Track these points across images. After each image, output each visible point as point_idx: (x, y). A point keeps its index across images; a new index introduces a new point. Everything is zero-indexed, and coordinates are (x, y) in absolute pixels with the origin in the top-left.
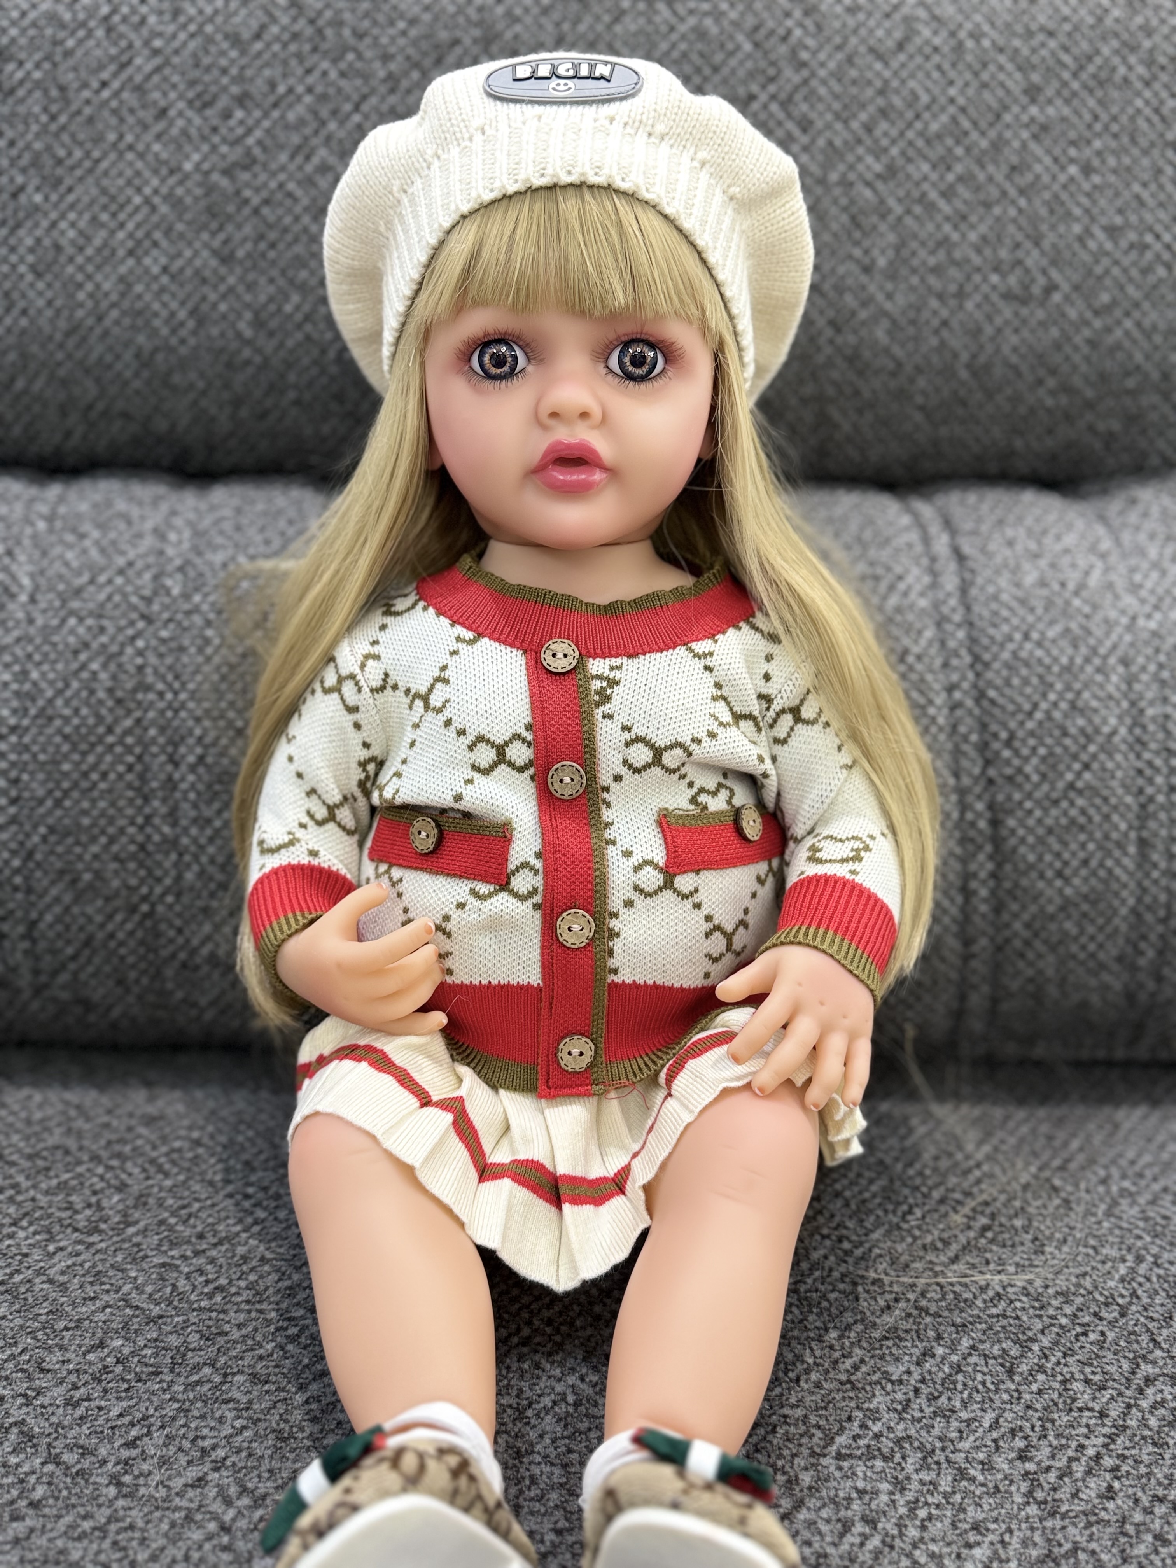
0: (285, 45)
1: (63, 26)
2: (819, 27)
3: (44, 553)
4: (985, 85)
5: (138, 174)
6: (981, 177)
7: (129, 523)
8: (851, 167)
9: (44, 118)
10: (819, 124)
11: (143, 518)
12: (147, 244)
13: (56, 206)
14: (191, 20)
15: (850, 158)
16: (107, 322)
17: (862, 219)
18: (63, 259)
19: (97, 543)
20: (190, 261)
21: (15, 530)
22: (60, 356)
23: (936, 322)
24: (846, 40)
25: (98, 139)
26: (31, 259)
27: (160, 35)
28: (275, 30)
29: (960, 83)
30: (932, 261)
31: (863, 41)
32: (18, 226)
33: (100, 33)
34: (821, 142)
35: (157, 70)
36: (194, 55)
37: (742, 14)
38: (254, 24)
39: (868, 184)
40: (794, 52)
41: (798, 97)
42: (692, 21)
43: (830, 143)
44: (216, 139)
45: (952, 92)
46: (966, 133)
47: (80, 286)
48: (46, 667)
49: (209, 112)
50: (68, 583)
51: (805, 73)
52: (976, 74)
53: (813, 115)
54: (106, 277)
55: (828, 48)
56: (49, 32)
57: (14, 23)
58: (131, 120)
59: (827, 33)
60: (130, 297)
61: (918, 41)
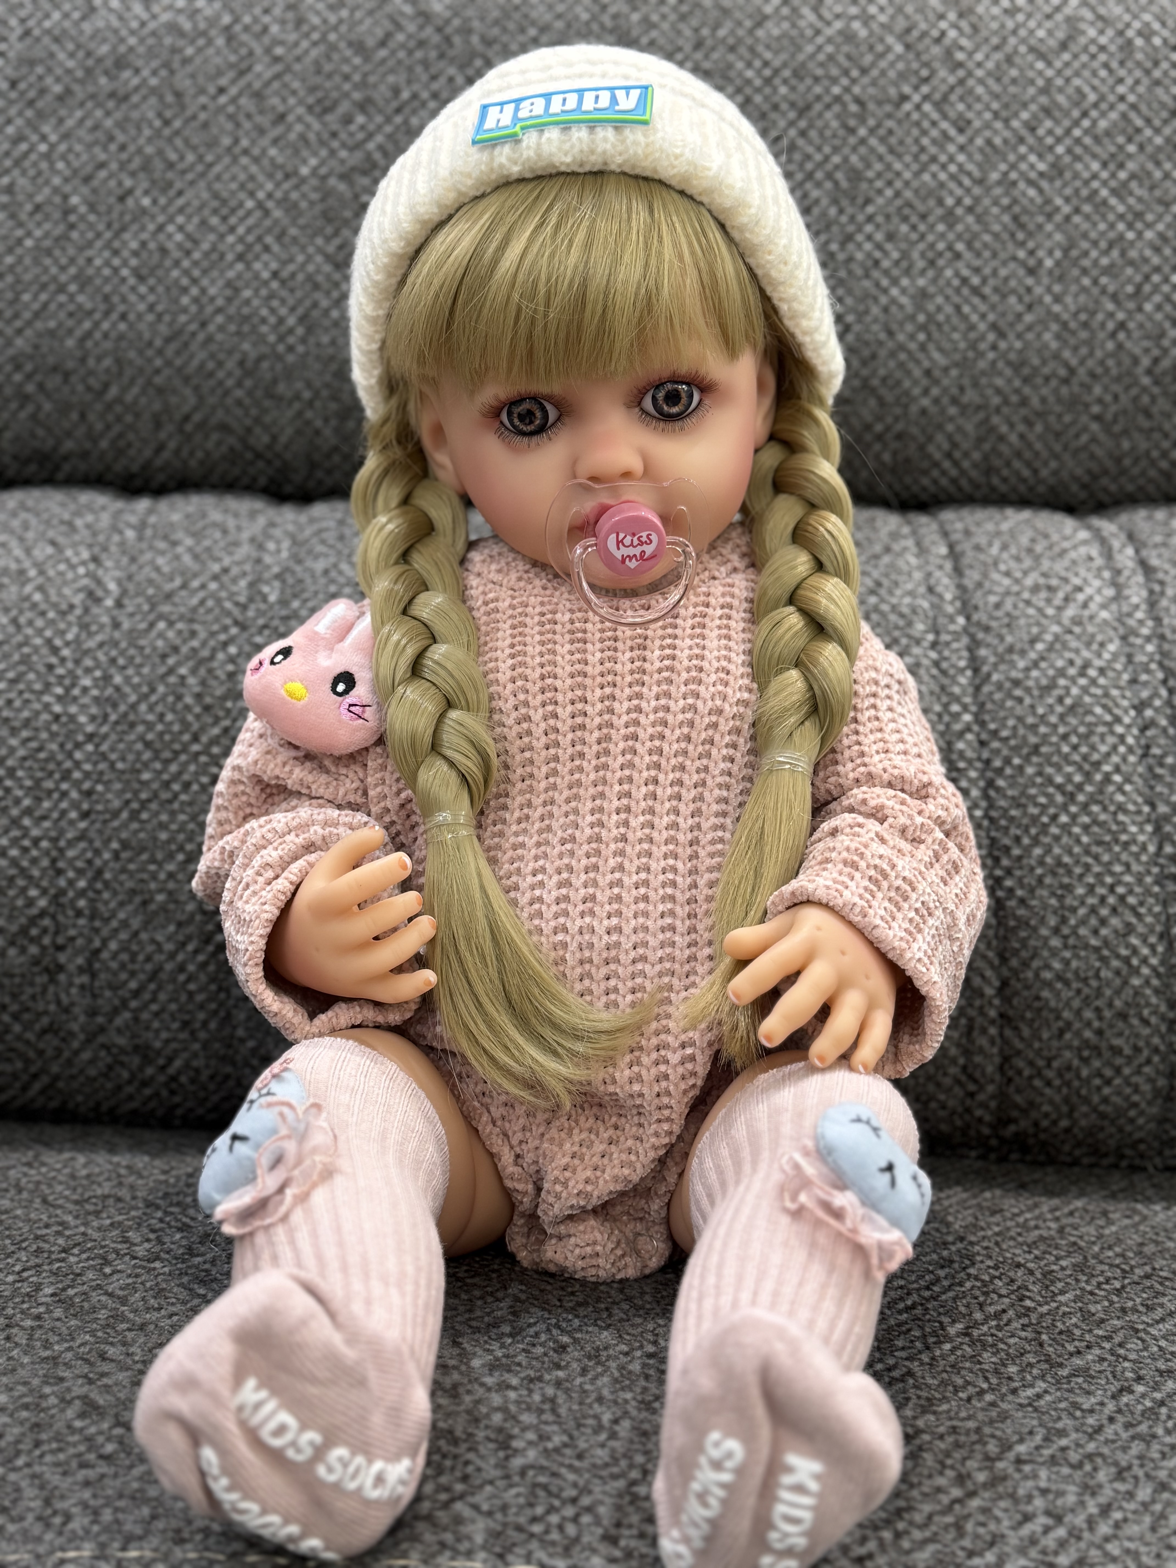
0: (410, 53)
1: (181, 34)
2: (975, 28)
3: (133, 560)
4: (1157, 83)
5: (252, 178)
6: (1158, 174)
7: (225, 532)
8: (1013, 167)
9: (157, 123)
10: (977, 124)
11: (239, 529)
12: (258, 248)
13: (164, 209)
14: (314, 28)
15: (1012, 158)
16: (211, 328)
17: (1024, 219)
18: (168, 263)
19: (190, 550)
20: (303, 266)
21: (101, 538)
22: (158, 362)
23: (1111, 326)
24: (1004, 40)
25: (212, 144)
26: (134, 262)
27: (282, 43)
28: (400, 37)
29: (1129, 81)
30: (1105, 261)
31: (1023, 41)
32: (123, 229)
33: (220, 42)
34: (979, 142)
35: (277, 76)
36: (317, 63)
37: (892, 18)
38: (379, 33)
39: (1031, 183)
40: (949, 53)
41: (953, 98)
42: (838, 25)
43: (989, 142)
44: (335, 144)
45: (1121, 89)
46: (1138, 131)
47: (185, 290)
48: (130, 671)
49: (329, 118)
50: (158, 588)
51: (961, 73)
52: (1148, 72)
53: (970, 115)
54: (213, 282)
55: (985, 49)
56: (168, 41)
57: (133, 32)
58: (247, 125)
59: (984, 33)
60: (237, 303)
61: (1083, 40)
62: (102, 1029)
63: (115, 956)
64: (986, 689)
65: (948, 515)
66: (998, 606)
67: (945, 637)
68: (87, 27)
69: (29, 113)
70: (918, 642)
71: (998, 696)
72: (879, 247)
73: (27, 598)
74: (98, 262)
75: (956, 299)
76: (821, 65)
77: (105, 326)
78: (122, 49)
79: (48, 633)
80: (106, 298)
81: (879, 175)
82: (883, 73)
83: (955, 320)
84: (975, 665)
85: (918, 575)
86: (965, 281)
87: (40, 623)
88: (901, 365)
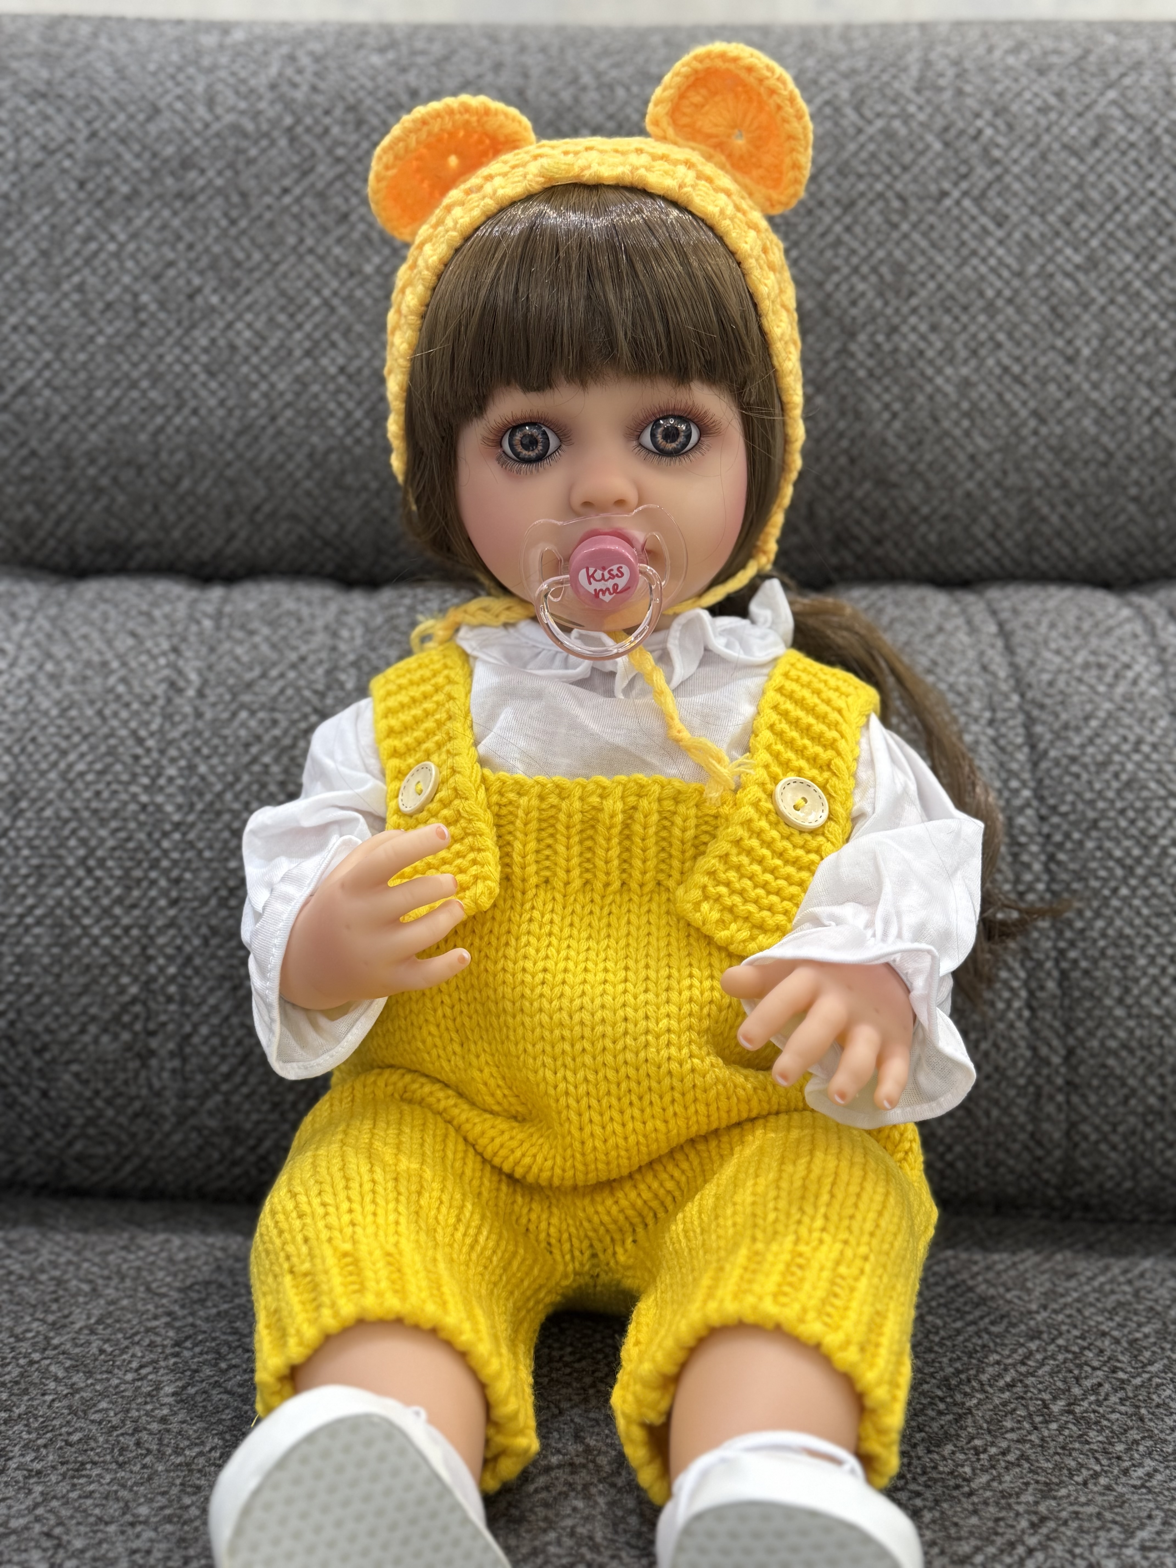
1: (245, 135)
2: (1010, 127)
3: (212, 650)
5: (317, 276)
7: (300, 620)
8: (1050, 259)
9: (224, 223)
10: (1015, 218)
11: (313, 617)
12: (325, 344)
13: (232, 307)
15: (1049, 251)
16: (281, 422)
17: (1062, 309)
18: (237, 359)
19: (267, 639)
21: (179, 628)
22: (229, 455)
23: (1146, 411)
24: (1038, 138)
25: (278, 243)
26: (204, 358)
27: (343, 144)
29: (1159, 177)
30: (1140, 350)
31: (1057, 138)
32: (193, 326)
33: (283, 142)
34: (1017, 235)
35: (340, 177)
37: (931, 116)
39: (1068, 275)
40: (986, 151)
41: (991, 193)
42: (880, 123)
43: (1027, 236)
45: (1151, 185)
46: (1168, 224)
47: (255, 386)
48: (215, 761)
50: (238, 677)
51: (998, 170)
53: (1008, 210)
54: (282, 377)
55: (1020, 146)
56: (232, 142)
57: (197, 134)
58: (311, 224)
59: (1019, 131)
60: (305, 397)
61: (1113, 138)
62: (194, 1112)
63: (206, 1040)
64: (1044, 765)
65: (994, 593)
66: (1051, 684)
67: (1000, 715)
68: (153, 129)
69: (98, 213)
70: (976, 720)
71: (1056, 772)
72: (923, 337)
73: (111, 690)
74: (169, 359)
75: (998, 387)
76: (864, 162)
77: (178, 420)
78: (187, 150)
79: (133, 724)
80: (178, 394)
81: (922, 269)
82: (924, 170)
83: (998, 407)
84: (1032, 742)
85: (971, 654)
86: (1006, 369)
87: (124, 714)
88: (947, 451)
